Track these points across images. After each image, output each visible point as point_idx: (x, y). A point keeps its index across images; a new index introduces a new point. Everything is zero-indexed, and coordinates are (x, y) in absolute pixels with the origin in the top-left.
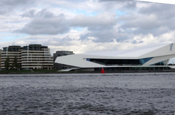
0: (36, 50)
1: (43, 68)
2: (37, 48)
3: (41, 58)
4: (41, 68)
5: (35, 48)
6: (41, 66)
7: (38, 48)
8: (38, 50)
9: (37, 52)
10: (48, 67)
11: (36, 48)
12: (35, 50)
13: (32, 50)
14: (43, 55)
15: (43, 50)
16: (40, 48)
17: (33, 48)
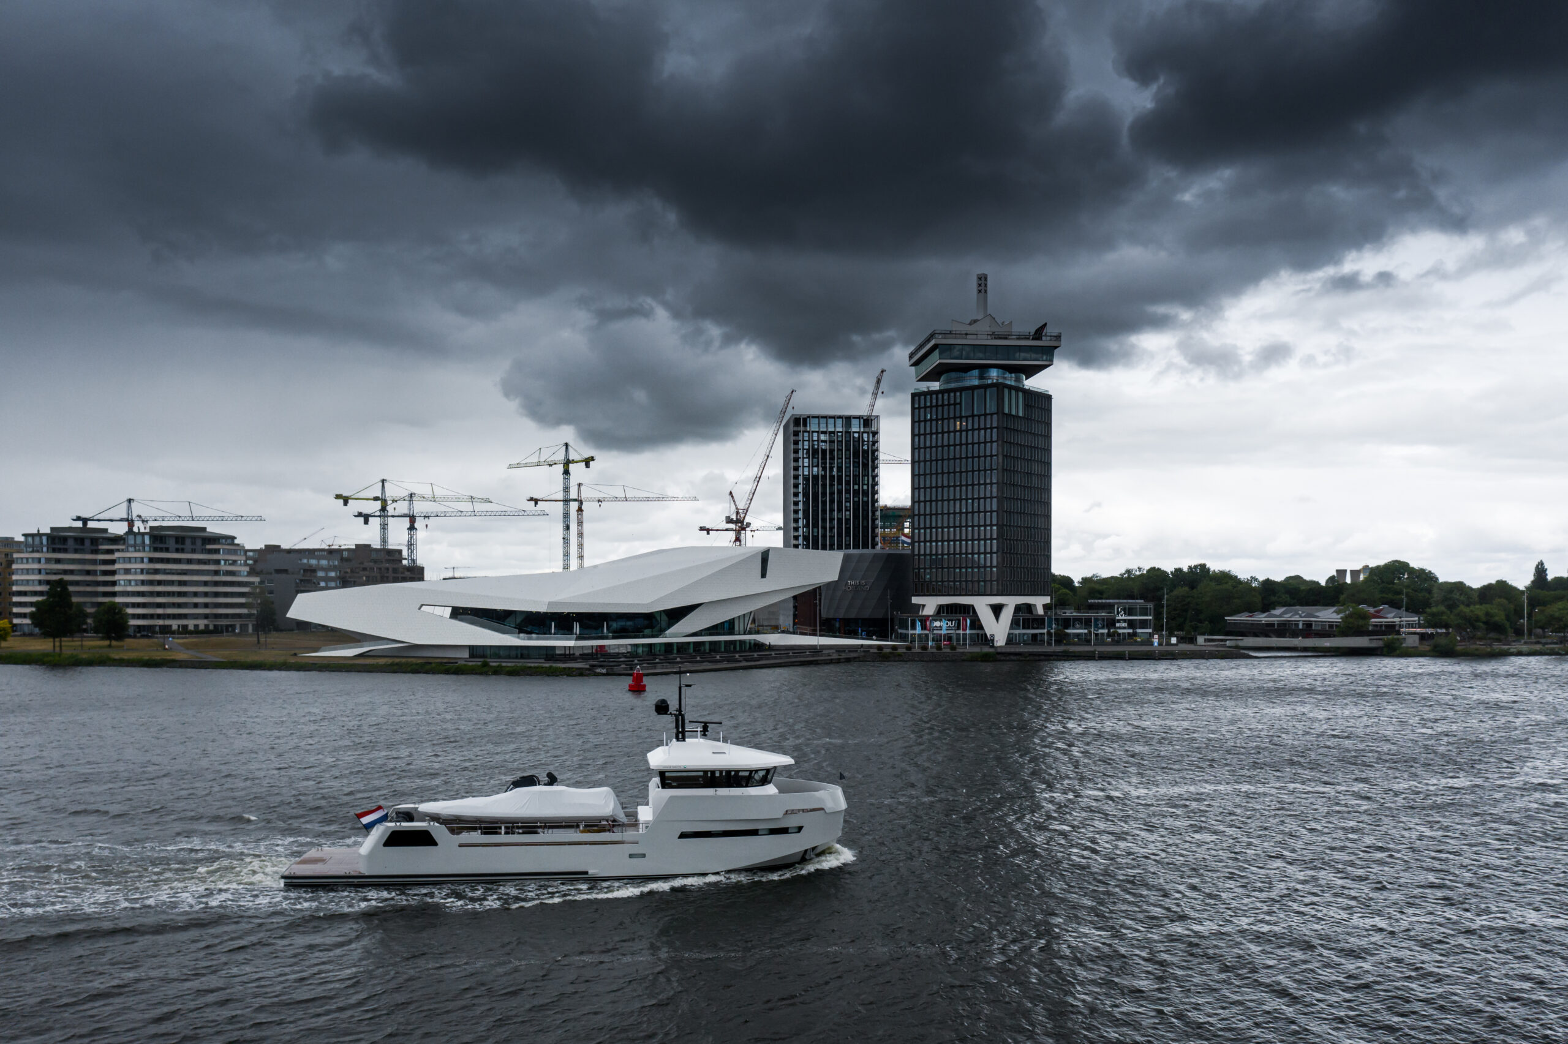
0: (182, 551)
1: (215, 626)
2: (188, 542)
3: (206, 583)
4: (207, 626)
5: (177, 542)
6: (206, 616)
7: (194, 543)
8: (193, 551)
9: (189, 561)
10: (237, 623)
11: (183, 543)
12: (177, 551)
13: (167, 550)
14: (217, 573)
15: (217, 551)
16: (199, 542)
17: (171, 543)
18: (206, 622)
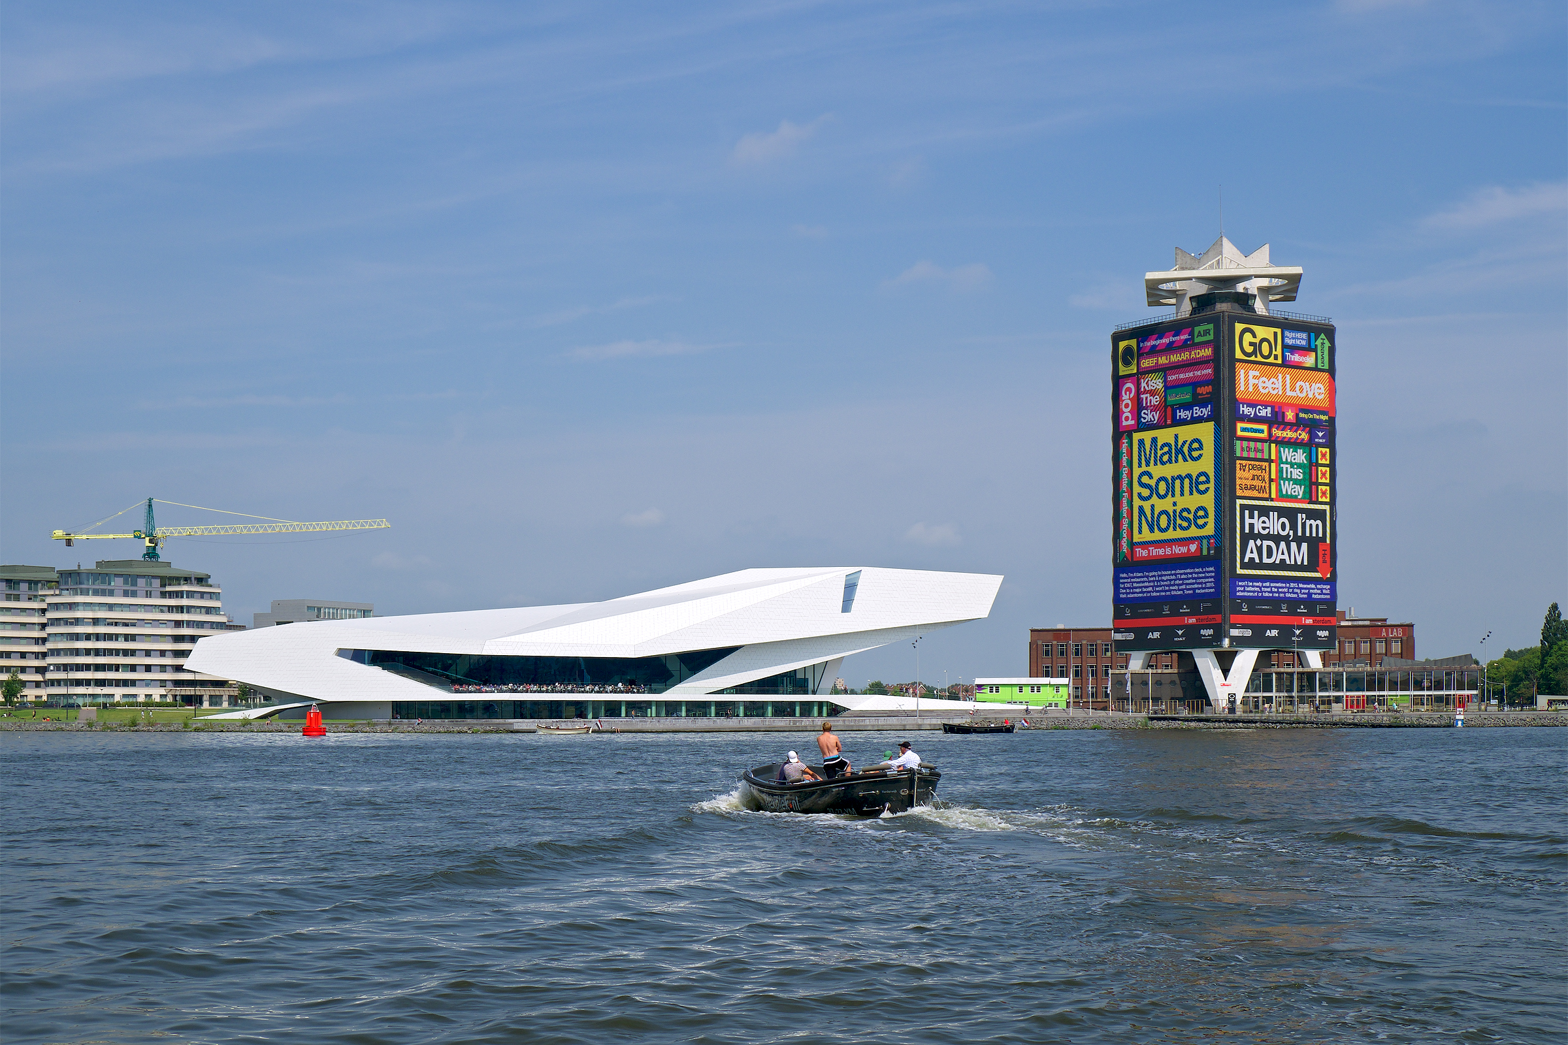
0: (134, 594)
1: (175, 697)
2: (141, 582)
4: (163, 697)
5: (125, 583)
6: (163, 683)
7: (149, 584)
8: (148, 595)
10: (206, 693)
11: (135, 584)
12: (126, 594)
13: (111, 593)
14: (179, 623)
18: (163, 691)
